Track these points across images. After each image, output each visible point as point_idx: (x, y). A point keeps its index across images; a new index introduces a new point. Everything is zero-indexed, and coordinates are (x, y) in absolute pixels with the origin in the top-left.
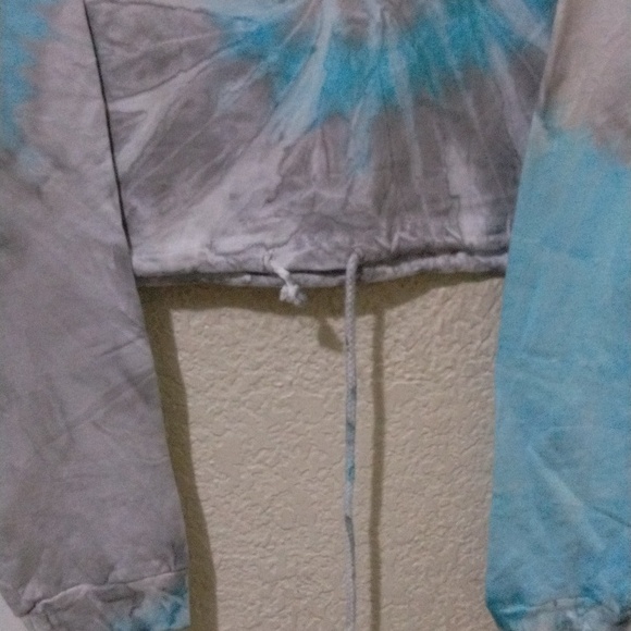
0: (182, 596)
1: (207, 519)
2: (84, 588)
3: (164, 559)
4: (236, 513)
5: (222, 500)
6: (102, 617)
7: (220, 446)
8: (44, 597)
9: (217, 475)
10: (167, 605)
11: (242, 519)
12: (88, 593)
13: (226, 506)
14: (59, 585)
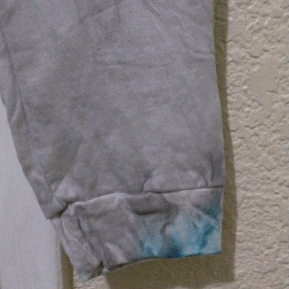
0: (215, 217)
1: (235, 151)
2: (118, 197)
3: (202, 172)
4: (264, 146)
5: (251, 131)
6: (133, 231)
7: (255, 69)
8: (77, 199)
9: (249, 102)
10: (200, 225)
11: (269, 153)
12: (121, 202)
13: (254, 138)
14: (93, 189)
